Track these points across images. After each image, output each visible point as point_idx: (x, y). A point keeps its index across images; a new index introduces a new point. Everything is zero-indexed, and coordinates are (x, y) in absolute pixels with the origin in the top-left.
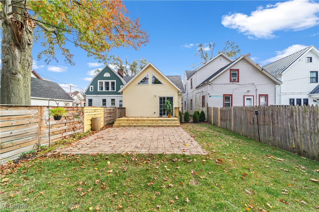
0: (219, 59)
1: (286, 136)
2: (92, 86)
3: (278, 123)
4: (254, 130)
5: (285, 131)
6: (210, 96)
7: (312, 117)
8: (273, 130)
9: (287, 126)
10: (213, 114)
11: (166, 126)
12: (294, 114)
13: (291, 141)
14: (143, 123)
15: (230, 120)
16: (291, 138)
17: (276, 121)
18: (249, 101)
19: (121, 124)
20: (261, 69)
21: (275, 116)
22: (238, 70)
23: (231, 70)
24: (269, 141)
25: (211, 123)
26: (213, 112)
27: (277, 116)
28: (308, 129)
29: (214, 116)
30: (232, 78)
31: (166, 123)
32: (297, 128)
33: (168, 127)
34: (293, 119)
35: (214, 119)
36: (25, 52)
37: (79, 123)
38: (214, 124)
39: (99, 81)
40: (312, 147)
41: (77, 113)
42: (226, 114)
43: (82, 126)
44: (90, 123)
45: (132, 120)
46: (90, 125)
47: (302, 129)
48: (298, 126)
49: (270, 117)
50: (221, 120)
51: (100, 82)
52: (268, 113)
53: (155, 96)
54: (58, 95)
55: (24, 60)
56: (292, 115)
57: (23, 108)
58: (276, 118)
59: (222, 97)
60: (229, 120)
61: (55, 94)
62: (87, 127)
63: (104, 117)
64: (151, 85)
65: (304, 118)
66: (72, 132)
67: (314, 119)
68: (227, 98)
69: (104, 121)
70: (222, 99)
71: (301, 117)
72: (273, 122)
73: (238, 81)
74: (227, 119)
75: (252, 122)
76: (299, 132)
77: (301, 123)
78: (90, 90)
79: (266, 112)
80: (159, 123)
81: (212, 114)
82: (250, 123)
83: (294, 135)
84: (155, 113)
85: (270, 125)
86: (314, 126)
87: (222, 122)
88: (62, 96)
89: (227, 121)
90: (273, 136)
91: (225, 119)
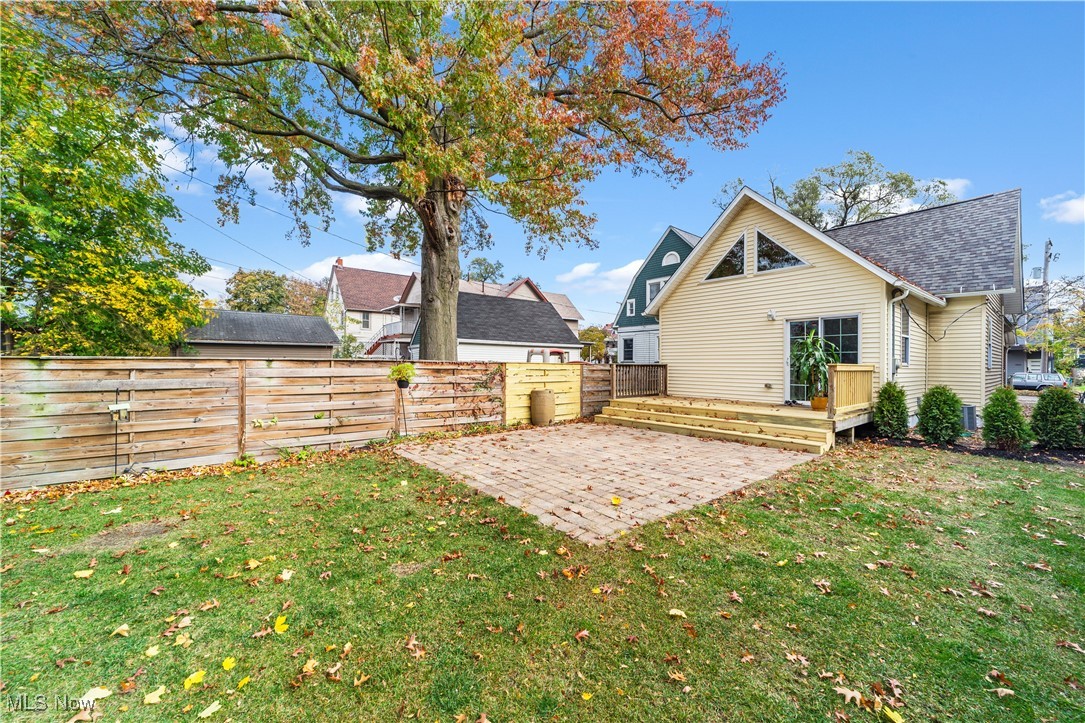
2: (633, 301)
11: (756, 441)
19: (614, 417)
31: (761, 432)
33: (763, 445)
36: (444, 255)
37: (490, 400)
39: (648, 282)
41: (484, 378)
43: (500, 409)
44: (525, 402)
46: (527, 410)
51: (651, 285)
53: (771, 319)
54: (544, 333)
55: (443, 271)
57: (371, 364)
61: (538, 332)
62: (516, 411)
63: (582, 392)
64: (755, 276)
66: (472, 420)
69: (582, 402)
78: (628, 314)
84: (768, 386)
88: (553, 334)
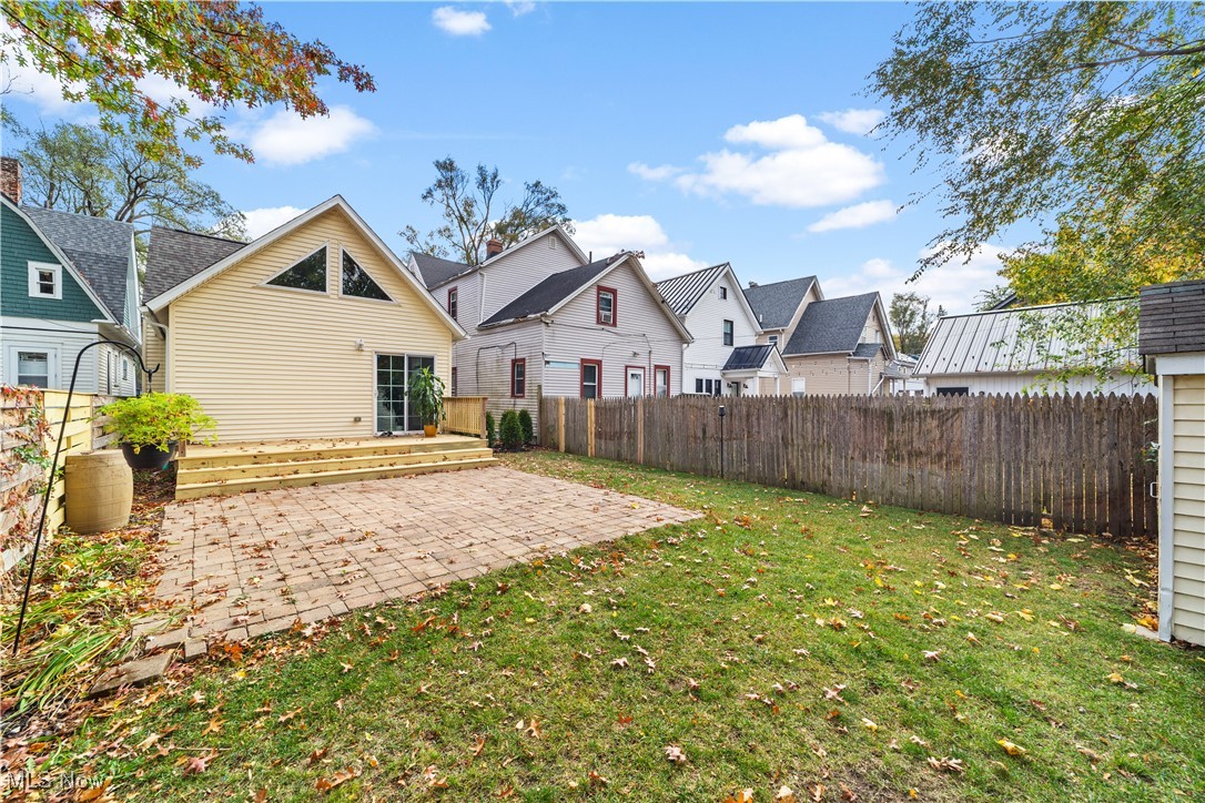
0: (546, 244)
1: (773, 459)
3: (759, 432)
4: (705, 454)
5: (772, 448)
6: (547, 362)
7: (816, 418)
8: (748, 448)
9: (777, 436)
10: (567, 420)
12: (789, 412)
13: (782, 467)
14: (348, 465)
15: (632, 435)
16: (781, 462)
17: (755, 429)
18: (635, 380)
19: (228, 482)
20: (660, 300)
21: (754, 418)
22: (614, 292)
23: (600, 288)
24: (741, 473)
25: (556, 448)
26: (567, 414)
27: (758, 419)
28: (810, 440)
29: (571, 425)
30: (603, 313)
32: (792, 440)
34: (786, 421)
35: (571, 435)
38: (568, 451)
40: (813, 471)
42: (618, 416)
45: (281, 458)
47: (800, 441)
48: (794, 437)
49: (744, 421)
50: (599, 435)
52: (740, 412)
53: (360, 348)
56: (786, 415)
58: (755, 424)
59: (577, 366)
60: (630, 433)
64: (340, 299)
65: (804, 420)
67: (818, 421)
68: (590, 370)
70: (576, 371)
71: (800, 417)
72: (749, 432)
73: (614, 324)
74: (621, 432)
75: (700, 434)
76: (795, 448)
77: (800, 430)
79: (735, 411)
80: (420, 459)
81: (563, 418)
82: (696, 438)
83: (787, 454)
85: (742, 439)
86: (819, 433)
87: (603, 441)
89: (620, 438)
90: (749, 461)
91: (615, 433)
